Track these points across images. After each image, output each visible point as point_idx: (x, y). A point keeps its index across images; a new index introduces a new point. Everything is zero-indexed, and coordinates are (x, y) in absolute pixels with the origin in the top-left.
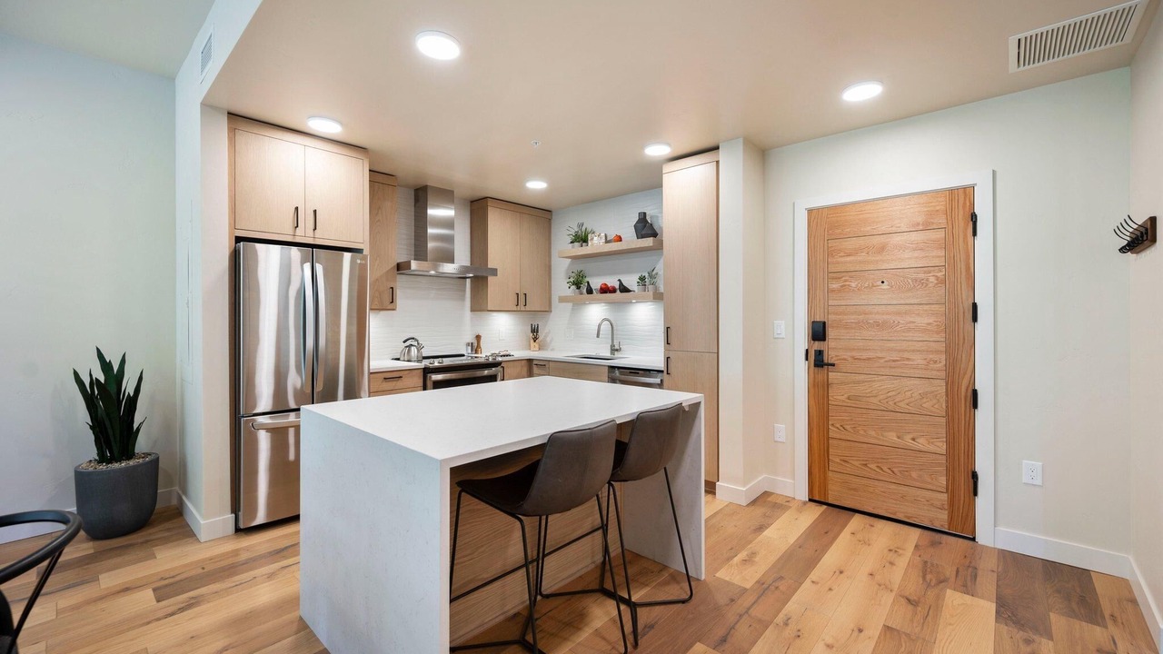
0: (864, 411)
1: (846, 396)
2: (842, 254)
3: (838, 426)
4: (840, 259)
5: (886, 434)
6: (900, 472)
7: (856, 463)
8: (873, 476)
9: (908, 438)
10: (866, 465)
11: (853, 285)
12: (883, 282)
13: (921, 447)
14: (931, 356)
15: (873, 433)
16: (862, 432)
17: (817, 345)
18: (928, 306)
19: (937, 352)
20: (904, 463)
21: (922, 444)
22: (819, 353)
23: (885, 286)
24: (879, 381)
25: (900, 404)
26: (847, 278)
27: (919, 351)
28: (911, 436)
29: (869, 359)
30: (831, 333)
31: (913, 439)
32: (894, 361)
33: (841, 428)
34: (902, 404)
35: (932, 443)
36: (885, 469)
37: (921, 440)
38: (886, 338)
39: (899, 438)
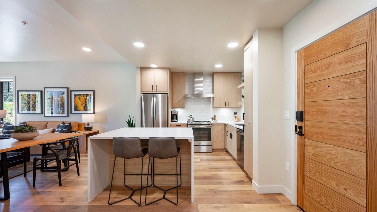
0: (319, 164)
1: (311, 153)
2: (310, 73)
3: (308, 169)
4: (310, 76)
5: (330, 181)
6: (337, 207)
7: (316, 194)
8: (324, 205)
9: (342, 187)
10: (320, 196)
11: (315, 89)
12: (329, 86)
13: (349, 196)
14: (356, 135)
15: (324, 178)
16: (318, 176)
17: (300, 124)
18: (354, 100)
19: (360, 132)
20: (340, 203)
21: (350, 194)
22: (301, 128)
23: (330, 89)
24: (327, 147)
25: (337, 164)
26: (312, 86)
27: (348, 130)
28: (344, 187)
29: (321, 133)
30: (306, 117)
31: (345, 189)
32: (334, 136)
33: (309, 171)
34: (339, 165)
35: (357, 196)
36: (330, 202)
37: (350, 191)
38: (330, 121)
39: (337, 185)
